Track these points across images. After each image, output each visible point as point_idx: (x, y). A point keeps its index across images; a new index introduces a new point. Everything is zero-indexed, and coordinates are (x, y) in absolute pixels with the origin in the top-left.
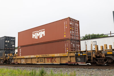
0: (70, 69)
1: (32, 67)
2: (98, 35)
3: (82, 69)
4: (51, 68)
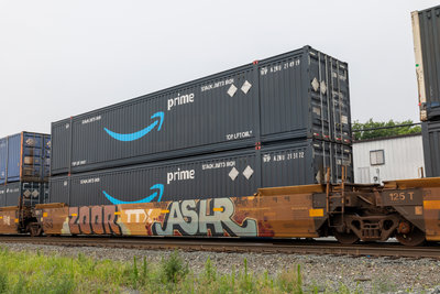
0: (279, 258)
1: (132, 248)
2: (391, 126)
3: (326, 256)
4: (207, 254)
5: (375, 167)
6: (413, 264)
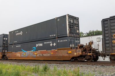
1: (35, 63)
3: (85, 65)
4: (54, 64)
5: (98, 42)
6: (108, 67)
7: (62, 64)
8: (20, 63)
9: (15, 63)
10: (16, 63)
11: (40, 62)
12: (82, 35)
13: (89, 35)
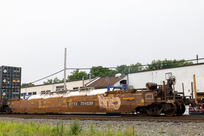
1: (56, 119)
2: (175, 62)
3: (146, 122)
4: (91, 121)
6: (185, 125)
7: (105, 120)
8: (29, 121)
9: (20, 119)
10: (23, 119)
11: (66, 118)
12: (140, 69)
13: (152, 68)
